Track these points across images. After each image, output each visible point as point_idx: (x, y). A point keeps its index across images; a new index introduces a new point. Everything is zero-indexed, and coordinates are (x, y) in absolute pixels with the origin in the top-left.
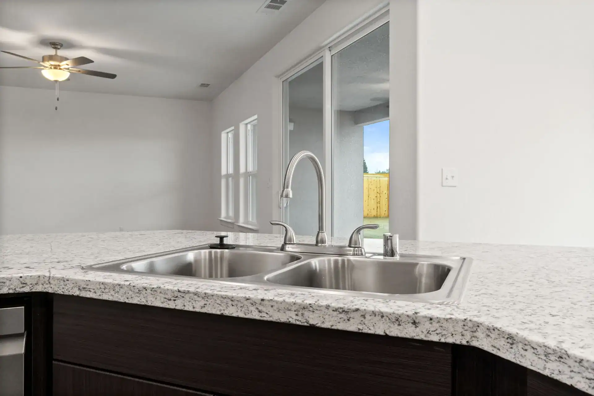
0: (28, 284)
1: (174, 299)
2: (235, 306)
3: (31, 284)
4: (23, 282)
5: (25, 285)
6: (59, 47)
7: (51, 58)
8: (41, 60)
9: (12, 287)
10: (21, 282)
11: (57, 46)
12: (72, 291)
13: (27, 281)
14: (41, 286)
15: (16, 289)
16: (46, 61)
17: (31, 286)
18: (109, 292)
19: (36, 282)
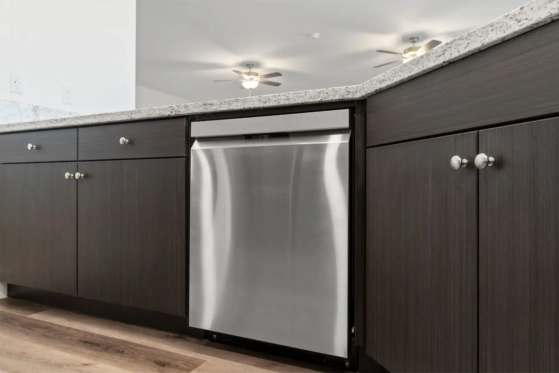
0: (351, 92)
1: (443, 53)
2: (494, 30)
3: (353, 92)
4: (348, 91)
5: (349, 93)
6: (416, 40)
7: (410, 49)
8: (403, 52)
9: (341, 94)
10: (347, 91)
11: (414, 40)
12: (375, 87)
13: (350, 90)
14: (359, 93)
15: (344, 96)
16: (406, 53)
17: (352, 94)
18: (398, 74)
19: (356, 91)
